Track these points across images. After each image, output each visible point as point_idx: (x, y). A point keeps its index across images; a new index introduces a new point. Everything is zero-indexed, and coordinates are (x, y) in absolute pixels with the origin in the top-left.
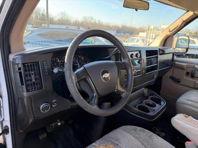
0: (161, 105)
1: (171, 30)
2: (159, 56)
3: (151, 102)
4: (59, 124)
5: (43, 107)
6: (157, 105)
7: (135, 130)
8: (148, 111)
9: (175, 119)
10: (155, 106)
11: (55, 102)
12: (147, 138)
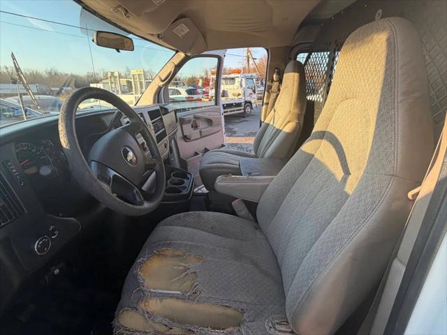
0: (188, 179)
1: (163, 79)
2: (163, 117)
3: (177, 179)
4: (57, 271)
5: (39, 246)
6: (185, 180)
7: (179, 218)
8: (180, 192)
9: (219, 184)
10: (183, 182)
11: (54, 230)
12: (197, 219)
